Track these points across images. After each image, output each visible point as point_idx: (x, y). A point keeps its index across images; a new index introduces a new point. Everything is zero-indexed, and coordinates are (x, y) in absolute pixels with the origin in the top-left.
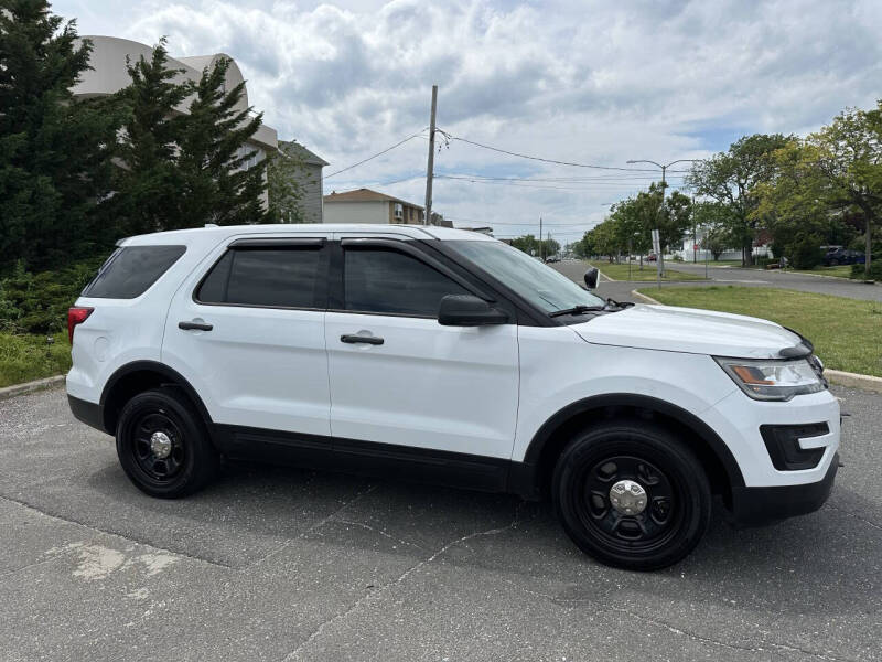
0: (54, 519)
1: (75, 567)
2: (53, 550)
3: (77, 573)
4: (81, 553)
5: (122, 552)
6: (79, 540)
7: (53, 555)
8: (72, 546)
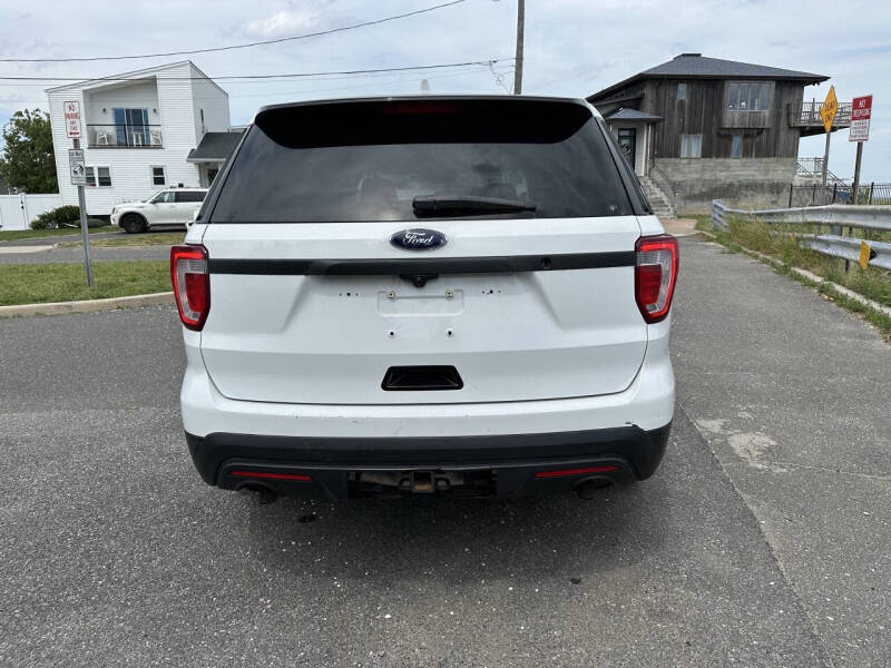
0: (754, 508)
1: (770, 449)
2: (778, 470)
3: (773, 443)
4: (757, 456)
5: (726, 442)
6: (749, 470)
7: (782, 467)
8: (760, 466)
